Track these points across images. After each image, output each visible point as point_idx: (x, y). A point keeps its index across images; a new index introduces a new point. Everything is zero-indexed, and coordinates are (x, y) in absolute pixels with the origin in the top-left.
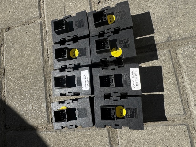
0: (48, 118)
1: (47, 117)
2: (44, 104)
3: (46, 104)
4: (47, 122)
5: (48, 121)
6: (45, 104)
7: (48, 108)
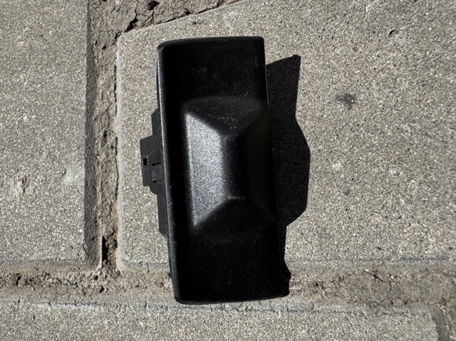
0: (90, 239)
1: (86, 234)
2: (75, 172)
3: (87, 172)
4: (83, 254)
5: (90, 254)
6: (83, 172)
7: (95, 190)
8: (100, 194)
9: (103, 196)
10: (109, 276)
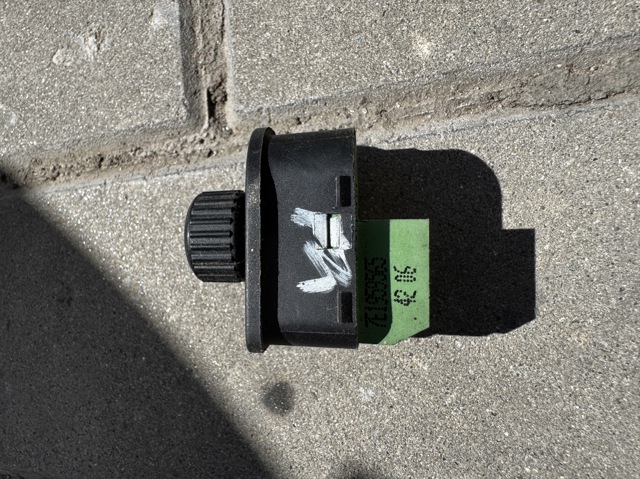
1: (186, 87)
3: (182, 8)
6: (176, 7)
7: (194, 32)
8: (201, 36)
9: (205, 37)
10: (218, 137)
